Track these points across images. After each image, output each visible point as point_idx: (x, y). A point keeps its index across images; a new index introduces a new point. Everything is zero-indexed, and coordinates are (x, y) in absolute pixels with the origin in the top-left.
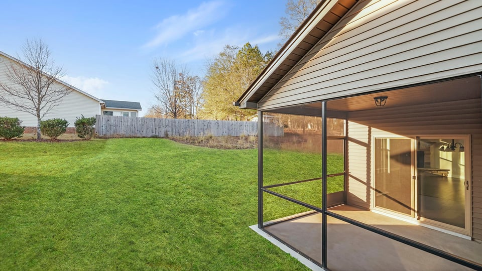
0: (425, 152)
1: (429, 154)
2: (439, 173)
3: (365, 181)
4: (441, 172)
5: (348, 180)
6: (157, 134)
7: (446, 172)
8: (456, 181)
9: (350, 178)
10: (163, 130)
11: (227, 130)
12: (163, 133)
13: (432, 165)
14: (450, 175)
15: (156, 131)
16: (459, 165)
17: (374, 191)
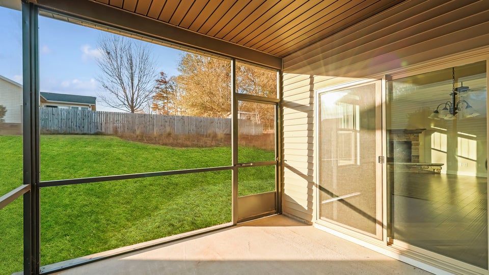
0: (412, 142)
1: (418, 144)
2: (431, 169)
3: (305, 172)
4: (433, 167)
5: (282, 174)
6: (103, 130)
7: (439, 167)
8: (452, 179)
9: (286, 169)
10: (111, 126)
11: (194, 127)
12: (111, 129)
13: (421, 159)
14: (444, 171)
15: (101, 128)
16: (456, 157)
17: (318, 189)
